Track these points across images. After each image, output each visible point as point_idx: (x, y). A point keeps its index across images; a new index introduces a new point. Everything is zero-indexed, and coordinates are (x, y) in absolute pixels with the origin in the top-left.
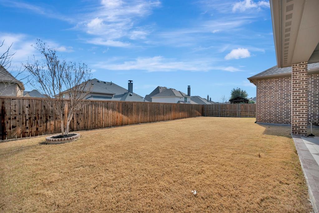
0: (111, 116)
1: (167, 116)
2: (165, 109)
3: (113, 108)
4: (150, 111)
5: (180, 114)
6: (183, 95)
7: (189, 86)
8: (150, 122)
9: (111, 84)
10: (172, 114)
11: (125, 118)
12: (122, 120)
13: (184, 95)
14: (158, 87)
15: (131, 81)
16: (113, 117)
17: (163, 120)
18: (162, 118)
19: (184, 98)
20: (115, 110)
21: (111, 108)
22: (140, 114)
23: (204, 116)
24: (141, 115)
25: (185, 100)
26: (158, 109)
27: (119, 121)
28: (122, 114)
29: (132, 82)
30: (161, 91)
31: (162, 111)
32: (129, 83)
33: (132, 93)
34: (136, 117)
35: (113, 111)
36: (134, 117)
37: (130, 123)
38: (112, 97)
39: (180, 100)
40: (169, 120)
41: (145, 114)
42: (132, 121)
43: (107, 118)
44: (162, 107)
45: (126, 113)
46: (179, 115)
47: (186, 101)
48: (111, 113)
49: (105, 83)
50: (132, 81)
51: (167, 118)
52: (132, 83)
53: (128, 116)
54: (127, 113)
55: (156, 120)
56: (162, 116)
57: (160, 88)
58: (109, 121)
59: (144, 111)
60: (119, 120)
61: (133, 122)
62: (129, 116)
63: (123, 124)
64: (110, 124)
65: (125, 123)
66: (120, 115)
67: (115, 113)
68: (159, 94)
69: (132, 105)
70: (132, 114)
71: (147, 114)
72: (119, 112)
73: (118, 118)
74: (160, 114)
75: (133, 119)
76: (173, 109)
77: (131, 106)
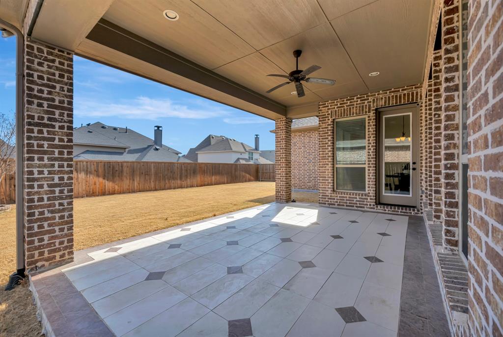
0: (84, 182)
1: (189, 182)
2: (183, 171)
3: (87, 171)
4: (156, 174)
5: (213, 177)
6: (245, 150)
7: (257, 135)
8: (156, 190)
9: (126, 130)
10: (198, 179)
11: (109, 185)
12: (104, 187)
13: (247, 149)
14: (210, 136)
15: (158, 127)
16: (87, 183)
17: (181, 187)
18: (179, 185)
19: (247, 153)
20: (91, 173)
21: (84, 170)
22: (137, 179)
23: (259, 181)
24: (139, 181)
25: (249, 157)
26: (171, 172)
27: (97, 189)
28: (104, 179)
29: (160, 129)
30: (213, 142)
31: (178, 175)
32: (155, 130)
33: (161, 145)
34: (129, 182)
35: (87, 175)
36: (126, 183)
37: (118, 191)
38: (123, 153)
39: (240, 157)
40: (192, 186)
41: (145, 178)
42: (122, 188)
43: (77, 184)
44: (178, 168)
45: (111, 178)
46: (212, 180)
47: (252, 158)
48: (83, 177)
49: (115, 129)
50: (161, 127)
51: (189, 183)
52: (162, 130)
53: (114, 182)
54: (113, 178)
55: (167, 188)
56: (179, 182)
57: (213, 137)
58: (80, 189)
59: (145, 175)
60: (99, 188)
61: (125, 189)
62: (117, 182)
63: (105, 193)
64: (82, 193)
65: (109, 192)
66: (99, 181)
67: (91, 177)
68: (210, 146)
69: (122, 167)
70: (121, 179)
71: (150, 179)
72: (98, 176)
73: (95, 184)
74: (174, 179)
75: (125, 186)
76: (199, 171)
77: (120, 168)
